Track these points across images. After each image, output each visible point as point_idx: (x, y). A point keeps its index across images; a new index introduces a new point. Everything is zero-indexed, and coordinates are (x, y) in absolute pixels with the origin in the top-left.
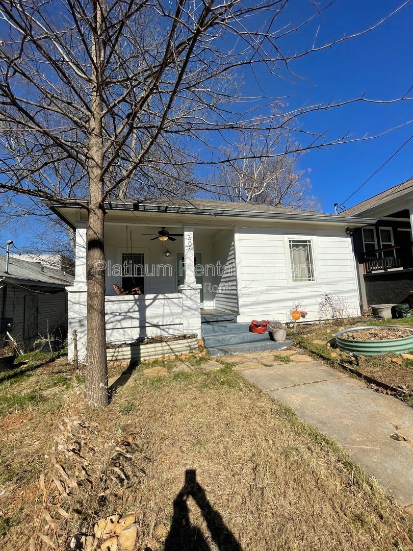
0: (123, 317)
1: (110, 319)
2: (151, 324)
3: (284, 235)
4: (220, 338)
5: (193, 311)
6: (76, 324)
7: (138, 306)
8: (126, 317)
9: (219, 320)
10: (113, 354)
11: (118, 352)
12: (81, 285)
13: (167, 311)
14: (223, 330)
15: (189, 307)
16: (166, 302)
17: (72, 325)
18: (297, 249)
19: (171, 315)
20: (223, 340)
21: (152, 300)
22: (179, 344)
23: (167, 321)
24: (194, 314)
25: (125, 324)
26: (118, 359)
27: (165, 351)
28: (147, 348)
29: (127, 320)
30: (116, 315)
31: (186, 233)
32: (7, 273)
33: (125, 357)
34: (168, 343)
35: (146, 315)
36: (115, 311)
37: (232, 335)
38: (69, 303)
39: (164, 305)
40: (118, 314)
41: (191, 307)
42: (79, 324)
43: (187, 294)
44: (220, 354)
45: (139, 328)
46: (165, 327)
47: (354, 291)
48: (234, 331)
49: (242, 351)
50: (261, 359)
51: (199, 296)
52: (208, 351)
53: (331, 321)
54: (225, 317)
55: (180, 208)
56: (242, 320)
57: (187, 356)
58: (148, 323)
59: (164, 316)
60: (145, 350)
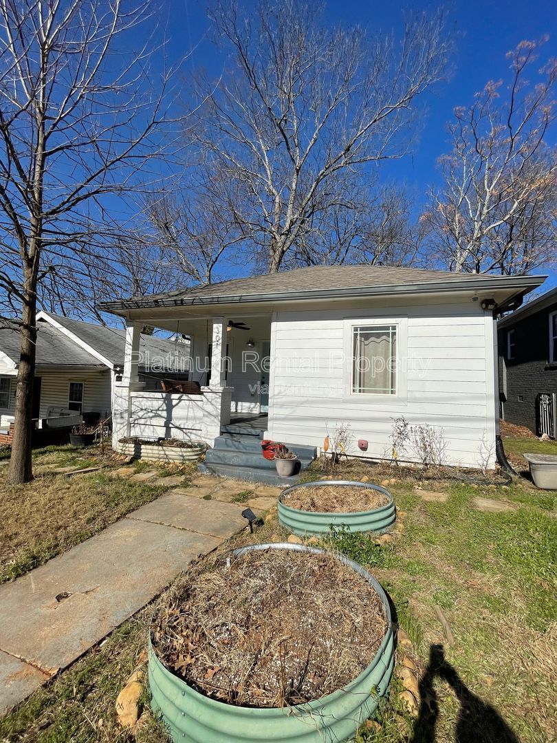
0: (154, 414)
1: (144, 414)
3: (344, 321)
4: (224, 454)
5: (213, 418)
6: (118, 416)
7: (166, 405)
8: (156, 415)
9: (241, 433)
11: (126, 447)
12: (126, 380)
13: (191, 414)
15: (209, 413)
16: (190, 403)
17: (115, 416)
19: (195, 418)
20: (224, 457)
21: (178, 401)
22: (173, 451)
23: (189, 425)
25: (154, 421)
26: (125, 453)
27: (161, 456)
28: (147, 449)
29: (156, 418)
30: (149, 412)
31: (214, 326)
33: (131, 453)
34: (164, 448)
35: (172, 415)
36: (148, 408)
37: (235, 454)
39: (188, 407)
41: (211, 413)
42: (120, 416)
43: (207, 397)
44: (207, 473)
45: (165, 428)
46: (187, 431)
47: (486, 419)
48: (244, 450)
49: (233, 475)
50: (226, 490)
51: (220, 400)
52: (197, 466)
53: (421, 466)
54: (249, 430)
55: (195, 299)
56: (269, 437)
57: (174, 466)
58: (173, 424)
59: (187, 419)
60: (145, 451)
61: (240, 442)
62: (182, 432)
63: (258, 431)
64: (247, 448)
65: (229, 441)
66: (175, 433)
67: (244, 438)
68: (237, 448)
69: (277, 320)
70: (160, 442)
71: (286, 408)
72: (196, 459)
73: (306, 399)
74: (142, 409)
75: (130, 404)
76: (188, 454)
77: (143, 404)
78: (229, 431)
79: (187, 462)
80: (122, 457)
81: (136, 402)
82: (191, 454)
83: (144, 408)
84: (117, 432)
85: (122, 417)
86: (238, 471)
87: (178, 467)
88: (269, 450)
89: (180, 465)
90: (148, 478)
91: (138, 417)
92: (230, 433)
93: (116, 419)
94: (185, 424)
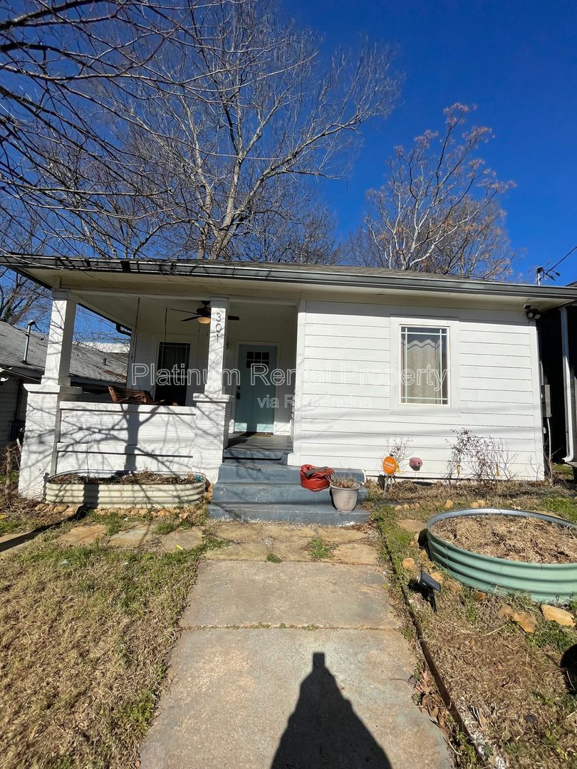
0: (104, 436)
1: (85, 436)
2: (142, 451)
3: (392, 319)
4: (240, 489)
5: (211, 438)
6: (34, 440)
7: (128, 421)
8: (109, 436)
9: (255, 457)
10: (57, 492)
11: (66, 491)
12: (50, 383)
13: (171, 433)
14: (255, 476)
15: (204, 432)
16: (171, 418)
17: (29, 440)
18: (421, 345)
19: (178, 440)
20: (243, 493)
21: (149, 415)
22: (160, 490)
23: (169, 449)
24: (212, 442)
25: (104, 447)
26: (64, 501)
27: (138, 500)
28: (110, 491)
29: (110, 441)
30: (94, 432)
31: (214, 310)
32: (25, 362)
33: (76, 500)
34: (144, 486)
35: (139, 436)
36: (93, 426)
37: (261, 487)
38: (28, 408)
39: (168, 423)
40: (97, 430)
41: (209, 431)
42: (38, 441)
43: (203, 409)
44: (226, 518)
45: (125, 456)
46: (165, 458)
47: (532, 429)
48: (270, 480)
49: (268, 517)
50: (282, 542)
51: (223, 413)
52: (207, 510)
53: (475, 483)
54: (267, 453)
55: (195, 267)
56: (296, 460)
57: (167, 513)
58: (139, 450)
59: (165, 441)
60: (107, 494)
61: (259, 470)
62: (155, 461)
63: (279, 454)
64: (272, 478)
65: (242, 470)
66: (142, 464)
67: (259, 465)
68: (253, 479)
69: (307, 311)
70: (117, 478)
71: (319, 423)
72: (198, 499)
73: (345, 410)
74: (81, 429)
75: (59, 420)
76: (187, 493)
77: (83, 419)
78: (236, 455)
79: (186, 506)
80: (60, 508)
81: (69, 417)
82: (191, 492)
83: (84, 427)
84: (30, 467)
85: (41, 443)
86: (278, 510)
87: (177, 515)
88: (316, 478)
89: (178, 511)
90: (142, 540)
91: (73, 442)
92: (237, 459)
93: (28, 445)
94: (161, 449)
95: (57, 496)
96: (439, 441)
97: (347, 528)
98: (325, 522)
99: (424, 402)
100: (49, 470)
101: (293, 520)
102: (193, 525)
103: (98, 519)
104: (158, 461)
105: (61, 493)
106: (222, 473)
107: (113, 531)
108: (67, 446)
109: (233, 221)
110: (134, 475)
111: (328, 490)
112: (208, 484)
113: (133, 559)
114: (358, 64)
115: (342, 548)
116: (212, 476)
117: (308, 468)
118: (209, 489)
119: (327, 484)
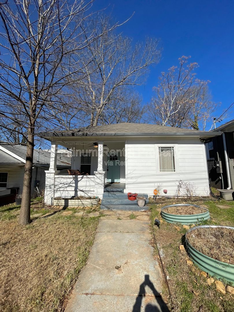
0: (68, 185)
1: (62, 186)
3: (155, 145)
4: (109, 200)
5: (100, 185)
6: (48, 187)
7: (75, 181)
9: (114, 191)
11: (60, 202)
12: (52, 170)
13: (88, 184)
15: (98, 183)
16: (88, 179)
19: (90, 186)
20: (110, 202)
21: (81, 178)
22: (86, 201)
23: (87, 189)
24: (100, 186)
25: (68, 189)
26: (59, 205)
27: (80, 204)
28: (72, 202)
29: (70, 187)
30: (65, 184)
31: (99, 145)
32: (38, 161)
33: (62, 204)
34: (81, 200)
35: (78, 185)
36: (65, 182)
37: (116, 200)
38: (46, 178)
39: (87, 181)
41: (99, 183)
42: (49, 187)
43: (97, 176)
44: (106, 209)
45: (74, 191)
46: (86, 192)
47: (205, 179)
48: (119, 198)
49: (118, 209)
50: (122, 215)
51: (103, 177)
52: (100, 207)
53: (186, 197)
54: (117, 189)
55: (93, 134)
56: (126, 191)
57: (88, 208)
58: (79, 189)
59: (86, 186)
60: (71, 203)
61: (115, 195)
62: (83, 193)
63: (121, 189)
64: (119, 197)
65: (110, 194)
66: (80, 194)
67: (115, 193)
68: (114, 197)
69: (128, 144)
70: (73, 198)
71: (133, 179)
72: (97, 204)
73: (141, 175)
74: (61, 183)
75: (55, 181)
76: (94, 202)
77: (61, 181)
78: (108, 190)
79: (94, 206)
80: (58, 207)
81: (57, 180)
82: (95, 202)
83: (62, 183)
84: (47, 195)
85: (50, 188)
86: (121, 206)
87: (91, 208)
88: (133, 197)
89: (91, 207)
90: (83, 215)
91: (59, 187)
92: (108, 191)
93: (47, 189)
94: (85, 189)
95: (57, 203)
96: (173, 184)
97: (142, 212)
98: (135, 210)
99: (168, 171)
100: (53, 196)
101: (126, 209)
102: (96, 211)
103: (69, 210)
104: (84, 193)
105: (59, 202)
106: (104, 196)
107: (75, 212)
108: (58, 189)
109: (103, 105)
110: (78, 197)
111: (136, 200)
112: (100, 199)
113: (82, 218)
114: (145, 47)
115: (139, 217)
116: (101, 197)
117: (130, 194)
118: (100, 201)
119: (136, 199)
